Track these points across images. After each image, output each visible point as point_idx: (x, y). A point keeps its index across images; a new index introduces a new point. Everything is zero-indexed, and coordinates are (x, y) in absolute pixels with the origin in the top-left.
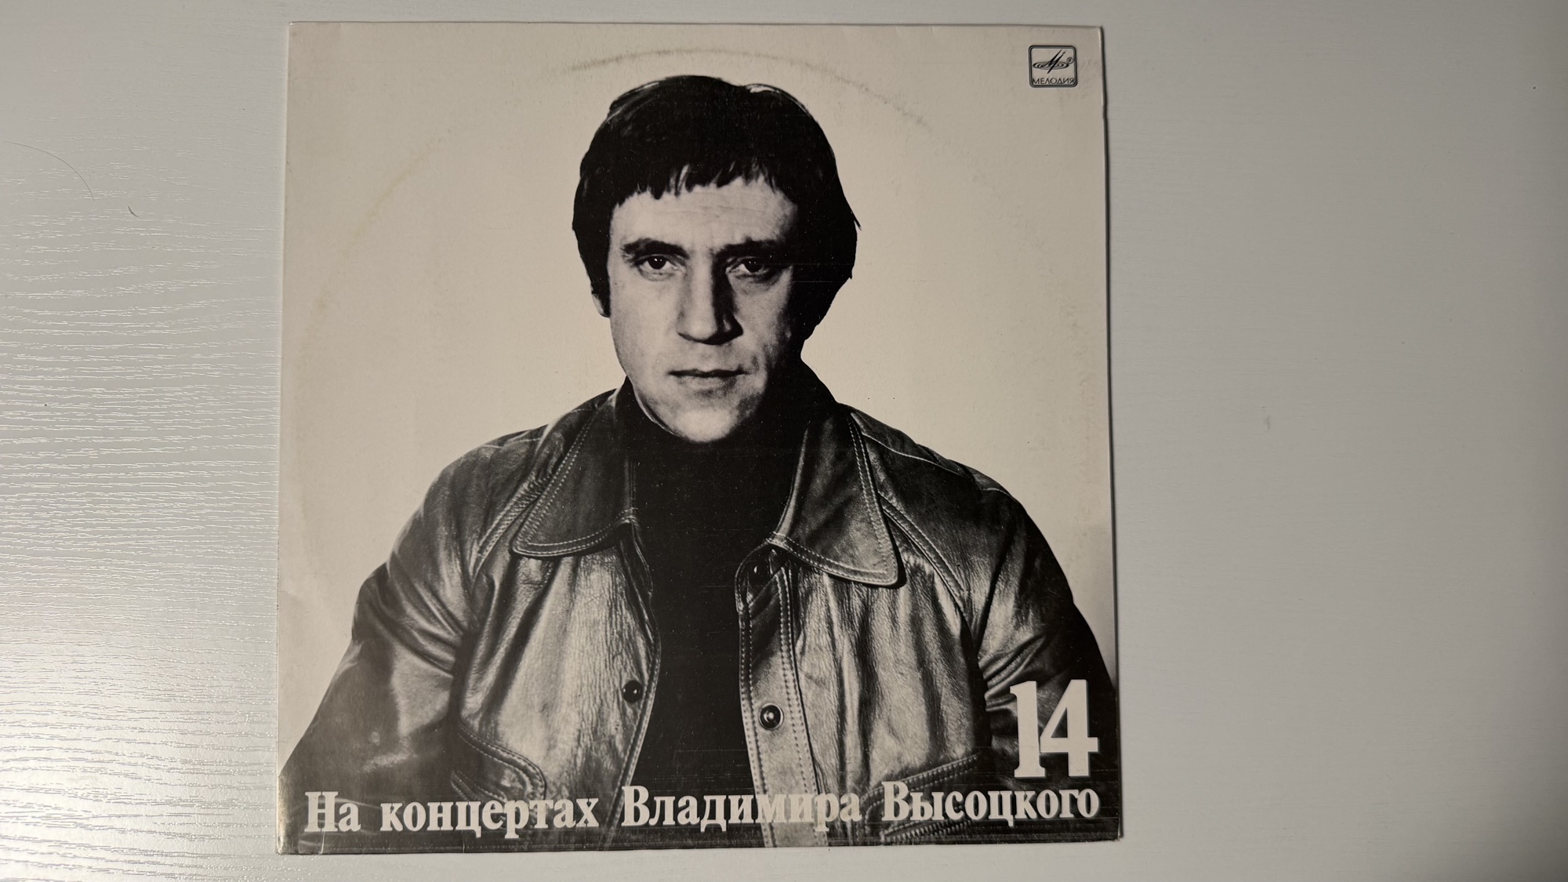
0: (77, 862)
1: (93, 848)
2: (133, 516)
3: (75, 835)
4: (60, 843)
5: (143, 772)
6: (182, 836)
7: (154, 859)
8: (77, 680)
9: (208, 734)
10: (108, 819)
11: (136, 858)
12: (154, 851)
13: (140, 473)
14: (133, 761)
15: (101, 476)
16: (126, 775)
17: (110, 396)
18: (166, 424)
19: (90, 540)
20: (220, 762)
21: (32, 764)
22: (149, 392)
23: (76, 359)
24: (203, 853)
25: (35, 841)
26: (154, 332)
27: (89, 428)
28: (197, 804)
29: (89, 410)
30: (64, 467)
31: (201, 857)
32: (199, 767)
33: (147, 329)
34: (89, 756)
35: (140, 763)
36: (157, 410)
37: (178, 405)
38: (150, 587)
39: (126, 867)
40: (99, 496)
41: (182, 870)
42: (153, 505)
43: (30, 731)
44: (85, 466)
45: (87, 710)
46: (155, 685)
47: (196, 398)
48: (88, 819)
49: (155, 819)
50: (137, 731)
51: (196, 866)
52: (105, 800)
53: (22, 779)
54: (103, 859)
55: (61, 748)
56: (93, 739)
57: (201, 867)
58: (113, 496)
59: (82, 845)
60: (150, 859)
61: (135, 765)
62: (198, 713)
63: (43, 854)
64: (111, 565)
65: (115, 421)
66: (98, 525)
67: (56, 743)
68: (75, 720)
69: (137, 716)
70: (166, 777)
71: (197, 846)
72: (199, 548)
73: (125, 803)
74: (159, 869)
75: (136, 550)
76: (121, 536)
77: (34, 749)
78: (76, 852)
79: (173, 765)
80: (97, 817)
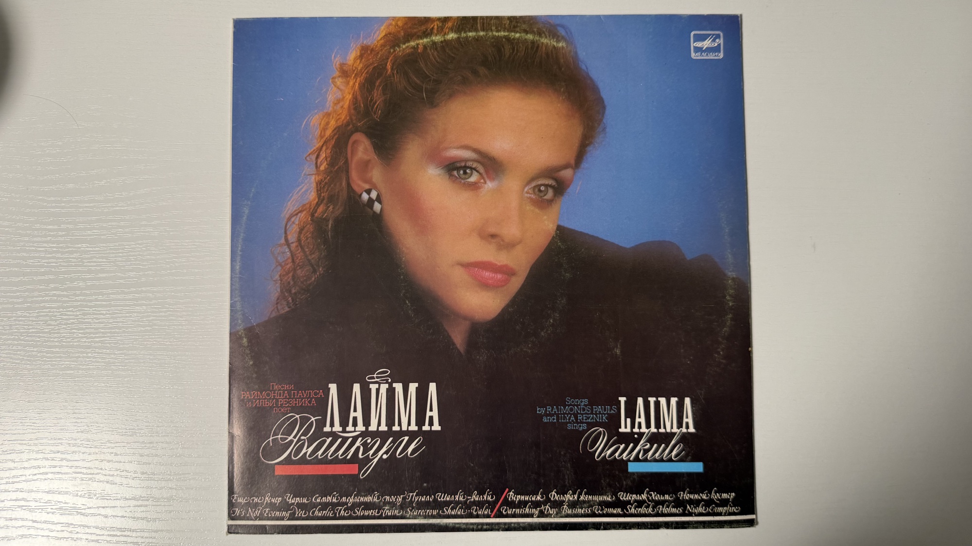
0: (79, 536)
1: (89, 527)
2: (108, 323)
3: (77, 519)
4: (69, 525)
5: (118, 480)
6: (142, 519)
7: (126, 533)
8: (76, 424)
9: (157, 455)
10: (97, 509)
11: (114, 533)
12: (126, 529)
13: (111, 296)
14: (111, 473)
15: (88, 298)
16: (107, 482)
17: (91, 249)
18: (127, 265)
19: (82, 337)
20: (164, 473)
21: (50, 476)
22: (115, 246)
23: (70, 226)
24: (156, 529)
25: (53, 523)
26: (117, 208)
27: (80, 268)
28: (151, 499)
29: (80, 258)
30: (65, 293)
31: (154, 532)
32: (152, 476)
33: (113, 207)
34: (84, 471)
35: (115, 474)
36: (120, 257)
37: (133, 253)
38: (119, 366)
39: (109, 539)
40: (87, 311)
41: (143, 540)
42: (120, 315)
43: (49, 456)
44: (78, 292)
45: (83, 442)
46: (123, 426)
47: (144, 249)
48: (85, 509)
49: (126, 509)
50: (113, 455)
51: (151, 538)
52: (95, 497)
53: (45, 486)
54: (94, 534)
55: (68, 466)
56: (87, 460)
57: (155, 538)
58: (95, 310)
59: (82, 525)
60: (124, 533)
61: (113, 475)
62: (151, 443)
63: (58, 531)
64: (95, 353)
65: (95, 264)
66: (87, 328)
67: (64, 463)
68: (76, 449)
69: (113, 445)
70: (131, 482)
71: (152, 525)
72: (148, 341)
73: (107, 499)
74: (129, 540)
75: (109, 343)
76: (101, 335)
77: (51, 467)
78: (78, 530)
79: (136, 475)
80: (91, 508)
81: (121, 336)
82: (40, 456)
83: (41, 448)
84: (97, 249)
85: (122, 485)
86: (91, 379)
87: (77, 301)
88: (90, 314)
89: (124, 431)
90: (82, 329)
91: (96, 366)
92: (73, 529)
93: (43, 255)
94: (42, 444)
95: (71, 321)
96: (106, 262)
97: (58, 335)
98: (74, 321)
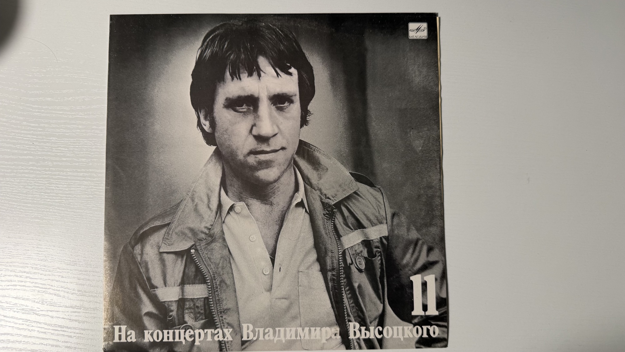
81: (73, 200)
82: (13, 274)
83: (14, 268)
84: (63, 142)
85: (64, 297)
86: (50, 226)
87: (46, 174)
88: (54, 184)
89: (69, 262)
90: (48, 193)
91: (54, 218)
92: (30, 324)
93: (27, 143)
94: (14, 266)
95: (42, 187)
96: (67, 151)
97: (32, 196)
98: (43, 187)
